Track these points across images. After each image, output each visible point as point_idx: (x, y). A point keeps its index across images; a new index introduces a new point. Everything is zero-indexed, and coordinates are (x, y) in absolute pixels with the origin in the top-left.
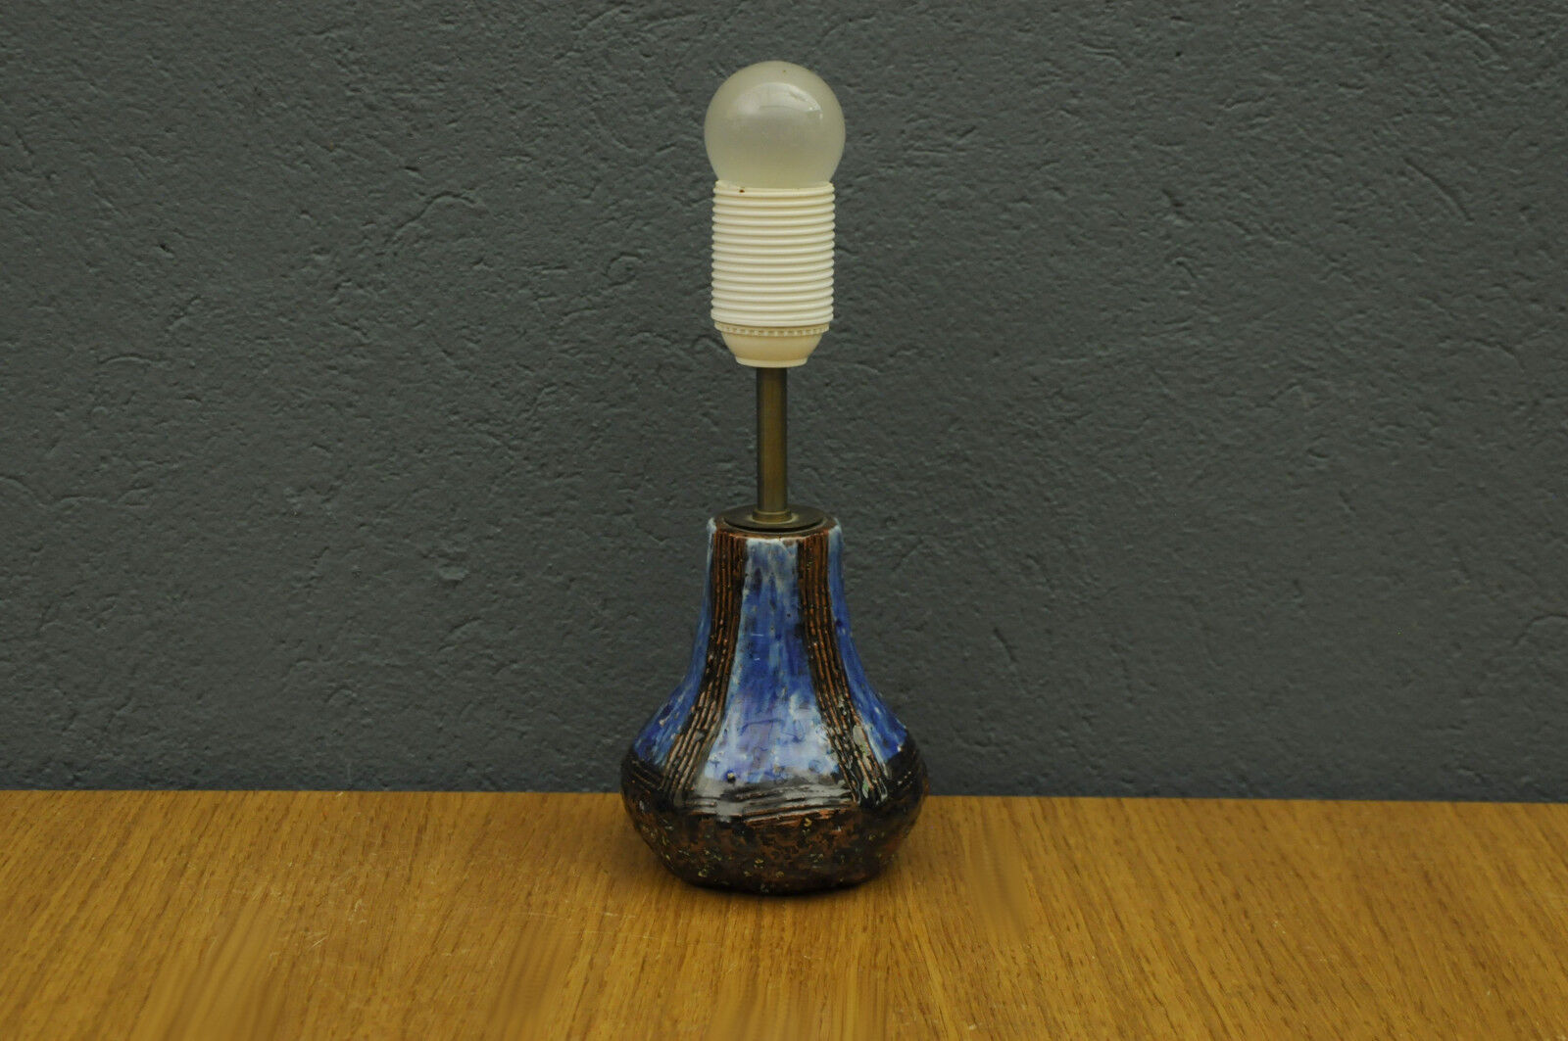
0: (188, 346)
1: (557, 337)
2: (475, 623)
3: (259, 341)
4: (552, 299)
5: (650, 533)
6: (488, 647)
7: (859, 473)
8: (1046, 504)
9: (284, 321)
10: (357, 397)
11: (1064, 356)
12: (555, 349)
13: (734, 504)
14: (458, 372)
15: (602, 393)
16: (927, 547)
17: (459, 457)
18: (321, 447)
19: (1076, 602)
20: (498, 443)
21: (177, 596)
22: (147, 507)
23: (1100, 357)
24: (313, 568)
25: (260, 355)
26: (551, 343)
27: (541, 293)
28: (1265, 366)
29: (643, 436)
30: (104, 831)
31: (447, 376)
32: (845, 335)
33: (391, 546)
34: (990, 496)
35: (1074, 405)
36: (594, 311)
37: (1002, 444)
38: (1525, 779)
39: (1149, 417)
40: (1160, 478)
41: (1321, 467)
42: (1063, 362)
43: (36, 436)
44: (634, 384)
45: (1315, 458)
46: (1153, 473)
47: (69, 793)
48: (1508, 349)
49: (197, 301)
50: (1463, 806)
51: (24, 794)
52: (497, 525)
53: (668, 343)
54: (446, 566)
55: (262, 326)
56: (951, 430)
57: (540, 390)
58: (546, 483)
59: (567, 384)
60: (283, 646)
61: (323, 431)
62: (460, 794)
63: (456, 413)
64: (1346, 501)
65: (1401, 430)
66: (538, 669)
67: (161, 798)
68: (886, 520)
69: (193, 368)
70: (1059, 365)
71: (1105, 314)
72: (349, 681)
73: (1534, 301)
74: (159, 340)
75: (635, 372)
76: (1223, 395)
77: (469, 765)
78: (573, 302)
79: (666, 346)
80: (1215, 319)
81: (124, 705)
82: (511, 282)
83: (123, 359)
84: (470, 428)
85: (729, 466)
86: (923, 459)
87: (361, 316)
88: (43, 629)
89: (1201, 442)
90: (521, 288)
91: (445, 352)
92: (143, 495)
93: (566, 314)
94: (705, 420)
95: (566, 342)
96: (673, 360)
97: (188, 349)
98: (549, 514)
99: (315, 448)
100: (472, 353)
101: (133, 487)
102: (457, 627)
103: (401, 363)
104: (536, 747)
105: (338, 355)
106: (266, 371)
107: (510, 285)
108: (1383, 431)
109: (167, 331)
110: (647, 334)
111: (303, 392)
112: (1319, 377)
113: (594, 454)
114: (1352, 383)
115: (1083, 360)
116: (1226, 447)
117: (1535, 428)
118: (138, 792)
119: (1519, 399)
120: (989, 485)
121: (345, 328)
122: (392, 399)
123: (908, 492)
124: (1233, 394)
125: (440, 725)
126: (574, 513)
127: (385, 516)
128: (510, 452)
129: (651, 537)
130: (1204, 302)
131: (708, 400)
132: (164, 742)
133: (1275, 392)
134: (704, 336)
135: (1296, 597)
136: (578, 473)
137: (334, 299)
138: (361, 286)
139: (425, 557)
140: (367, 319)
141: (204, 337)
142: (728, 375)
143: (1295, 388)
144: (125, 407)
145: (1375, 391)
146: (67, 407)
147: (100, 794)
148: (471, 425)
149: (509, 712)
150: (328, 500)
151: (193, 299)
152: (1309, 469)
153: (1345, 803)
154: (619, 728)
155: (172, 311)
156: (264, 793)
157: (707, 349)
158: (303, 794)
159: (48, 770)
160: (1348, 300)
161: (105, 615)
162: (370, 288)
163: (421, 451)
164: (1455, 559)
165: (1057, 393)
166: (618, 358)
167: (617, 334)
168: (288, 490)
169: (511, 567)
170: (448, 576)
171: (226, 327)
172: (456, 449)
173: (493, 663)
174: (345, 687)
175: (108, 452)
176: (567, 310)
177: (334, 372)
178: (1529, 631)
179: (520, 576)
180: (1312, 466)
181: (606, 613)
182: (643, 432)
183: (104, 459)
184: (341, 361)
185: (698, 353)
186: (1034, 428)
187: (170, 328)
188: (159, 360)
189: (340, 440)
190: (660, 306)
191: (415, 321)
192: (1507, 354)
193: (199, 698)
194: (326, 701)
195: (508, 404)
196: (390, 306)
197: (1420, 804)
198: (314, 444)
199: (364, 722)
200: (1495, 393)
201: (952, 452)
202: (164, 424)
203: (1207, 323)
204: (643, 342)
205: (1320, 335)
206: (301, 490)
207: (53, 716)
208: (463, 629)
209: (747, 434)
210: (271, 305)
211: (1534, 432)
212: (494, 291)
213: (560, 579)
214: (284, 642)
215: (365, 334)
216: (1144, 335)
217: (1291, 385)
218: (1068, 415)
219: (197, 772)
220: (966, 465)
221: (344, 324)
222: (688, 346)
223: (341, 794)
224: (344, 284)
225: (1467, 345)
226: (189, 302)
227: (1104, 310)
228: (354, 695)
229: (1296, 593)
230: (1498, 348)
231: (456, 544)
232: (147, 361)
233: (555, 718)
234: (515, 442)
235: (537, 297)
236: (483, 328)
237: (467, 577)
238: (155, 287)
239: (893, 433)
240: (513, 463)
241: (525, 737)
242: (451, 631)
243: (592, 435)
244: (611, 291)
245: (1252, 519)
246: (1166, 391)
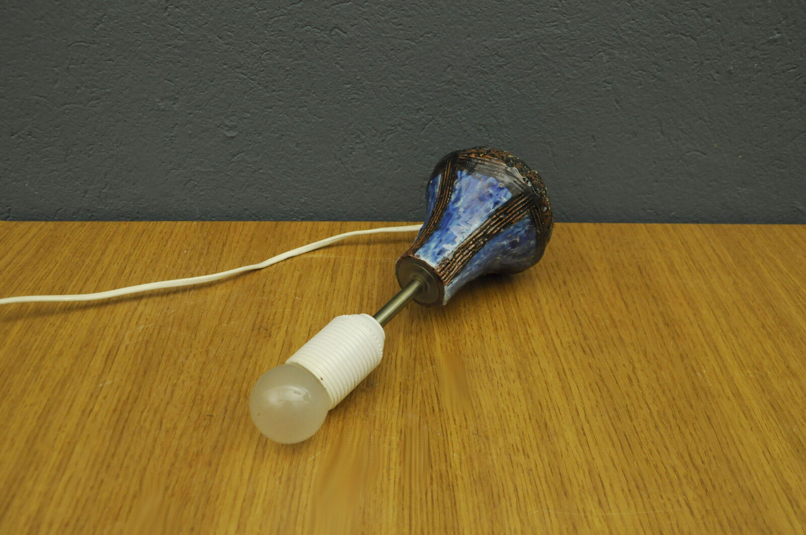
0: (105, 37)
1: (268, 29)
2: (243, 154)
3: (135, 34)
4: (264, 11)
5: (315, 115)
6: (249, 163)
7: (407, 89)
8: (489, 103)
9: (145, 24)
10: (181, 58)
11: (500, 37)
12: (268, 35)
13: (351, 103)
14: (225, 46)
15: (290, 54)
16: (436, 121)
17: (229, 84)
18: (169, 80)
19: (500, 144)
20: (245, 77)
21: (118, 144)
22: (99, 108)
23: (516, 38)
24: (172, 132)
25: (137, 40)
26: (266, 32)
27: (260, 9)
28: (589, 43)
29: (310, 73)
30: (98, 245)
31: (220, 48)
32: (400, 27)
33: (203, 122)
34: (465, 99)
35: (503, 59)
36: (284, 17)
37: (470, 76)
38: (673, 214)
39: (536, 65)
40: (539, 92)
41: (609, 88)
42: (499, 40)
43: (48, 79)
44: (304, 50)
45: (606, 84)
46: (537, 90)
47: (89, 223)
48: (694, 39)
49: (105, 17)
50: (648, 225)
51: (72, 223)
52: (248, 113)
53: (319, 31)
54: (228, 130)
55: (136, 27)
56: (449, 70)
57: (263, 53)
58: (268, 95)
59: (274, 50)
60: (164, 164)
61: (169, 74)
62: (242, 222)
63: (226, 64)
64: (617, 103)
65: (644, 73)
66: (271, 172)
67: (124, 225)
68: (418, 109)
69: (108, 47)
70: (498, 41)
71: (518, 18)
72: (193, 178)
73: (708, 17)
74: (92, 35)
75: (305, 45)
76: (568, 56)
77: (246, 209)
78: (274, 12)
79: (318, 32)
80: (568, 22)
81: (104, 188)
82: (245, 4)
83: (78, 44)
84: (233, 71)
85: (348, 86)
86: (435, 83)
87: (179, 21)
88: (67, 159)
89: (558, 77)
90: (250, 6)
91: (218, 36)
92: (98, 103)
93: (272, 19)
94: (337, 66)
95: (272, 31)
96: (321, 39)
97: (105, 39)
98: (271, 108)
99: (166, 81)
100: (230, 37)
101: (92, 100)
102: (235, 155)
103: (199, 42)
104: (273, 202)
105: (171, 40)
106: (140, 48)
107: (245, 5)
108: (636, 73)
109: (95, 31)
110: (309, 27)
111: (158, 57)
112: (611, 48)
113: (288, 81)
114: (626, 52)
115: (508, 39)
116: (568, 79)
117: (699, 73)
118: (115, 222)
119: (696, 61)
120: (464, 94)
121: (172, 27)
122: (197, 59)
123: (429, 97)
124: (574, 56)
125: (233, 194)
126: (281, 107)
127: (200, 110)
128: (252, 81)
129: (316, 117)
130: (564, 13)
131: (338, 57)
132: (123, 202)
133: (592, 55)
134: (336, 28)
135: (592, 142)
136: (282, 90)
137: (167, 14)
138: (177, 7)
139: (219, 127)
140: (181, 22)
141: (111, 33)
142: (347, 46)
143: (602, 53)
144: (83, 65)
145: (635, 55)
146: (58, 66)
147: (101, 223)
148: (233, 70)
149: (260, 189)
150: (174, 104)
151: (104, 16)
152: (604, 89)
153: (603, 224)
154: (307, 195)
155: (95, 21)
156: (164, 223)
157: (337, 34)
158: (179, 223)
159: (81, 212)
160: (628, 14)
161: (91, 152)
162: (181, 8)
163: (212, 82)
164: (659, 128)
165: (496, 54)
166: (297, 38)
167: (296, 27)
168: (157, 100)
169: (255, 130)
170: (229, 135)
171: (120, 28)
172: (227, 80)
173: (252, 170)
174: (191, 180)
175: (79, 85)
176: (272, 16)
177: (171, 47)
178: (684, 157)
179: (260, 134)
180: (605, 87)
181: (297, 149)
182: (309, 72)
183: (78, 88)
184: (172, 42)
185: (333, 35)
186: (486, 70)
187: (96, 29)
188: (93, 44)
189: (176, 78)
190: (315, 14)
191: (203, 23)
192: (692, 40)
193: (134, 184)
194: (185, 185)
195: (249, 60)
196: (192, 16)
197: (632, 225)
198: (166, 79)
199: (201, 193)
200: (685, 58)
201: (448, 80)
202: (100, 72)
203: (564, 23)
204: (307, 31)
205: (614, 30)
206: (162, 99)
207: (79, 192)
208: (238, 156)
209: (356, 72)
210: (139, 17)
211: (699, 75)
212: (238, 8)
213: (277, 135)
214: (164, 162)
215: (181, 30)
216: (536, 28)
217: (601, 52)
218: (500, 64)
219: (138, 213)
220: (454, 86)
221: (172, 25)
222: (327, 32)
223: (195, 222)
224: (170, 7)
225: (676, 36)
226: (102, 17)
227: (518, 16)
228: (196, 183)
229: (593, 141)
230: (689, 38)
231: (231, 121)
232: (88, 44)
233: (280, 191)
234: (253, 77)
235: (258, 11)
236: (234, 26)
237: (237, 135)
238: (86, 10)
239: (422, 71)
240: (253, 86)
241: (268, 199)
242: (233, 157)
243: (287, 73)
244: (291, 7)
245: (578, 110)
246: (545, 54)
